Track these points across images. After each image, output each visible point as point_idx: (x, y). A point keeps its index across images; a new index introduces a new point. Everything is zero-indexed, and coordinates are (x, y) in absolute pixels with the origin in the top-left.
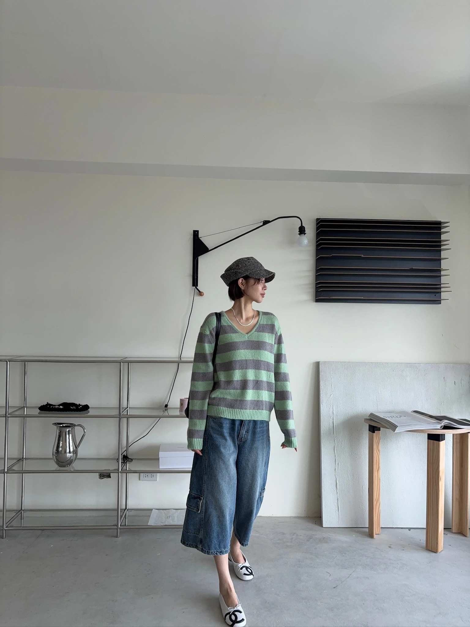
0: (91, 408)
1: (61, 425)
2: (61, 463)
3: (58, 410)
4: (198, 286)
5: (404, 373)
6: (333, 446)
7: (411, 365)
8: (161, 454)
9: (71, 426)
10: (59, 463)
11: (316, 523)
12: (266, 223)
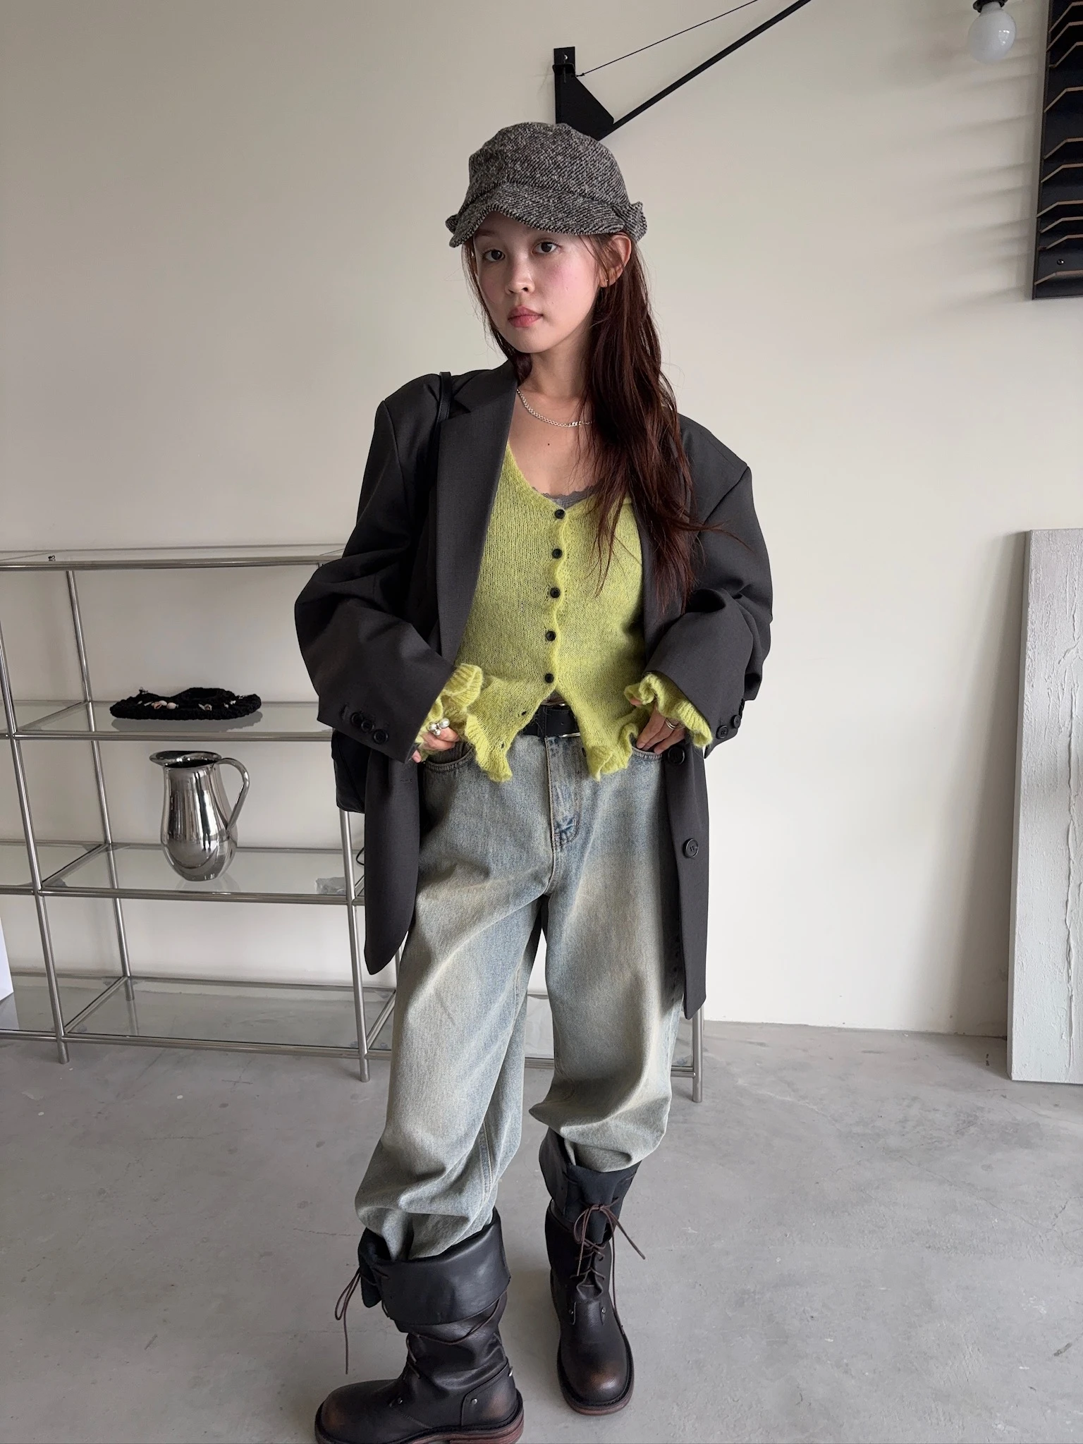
0: (264, 703)
1: (179, 760)
2: (187, 871)
3: (164, 714)
6: (1065, 827)
9: (209, 762)
10: (183, 869)
11: (987, 1059)
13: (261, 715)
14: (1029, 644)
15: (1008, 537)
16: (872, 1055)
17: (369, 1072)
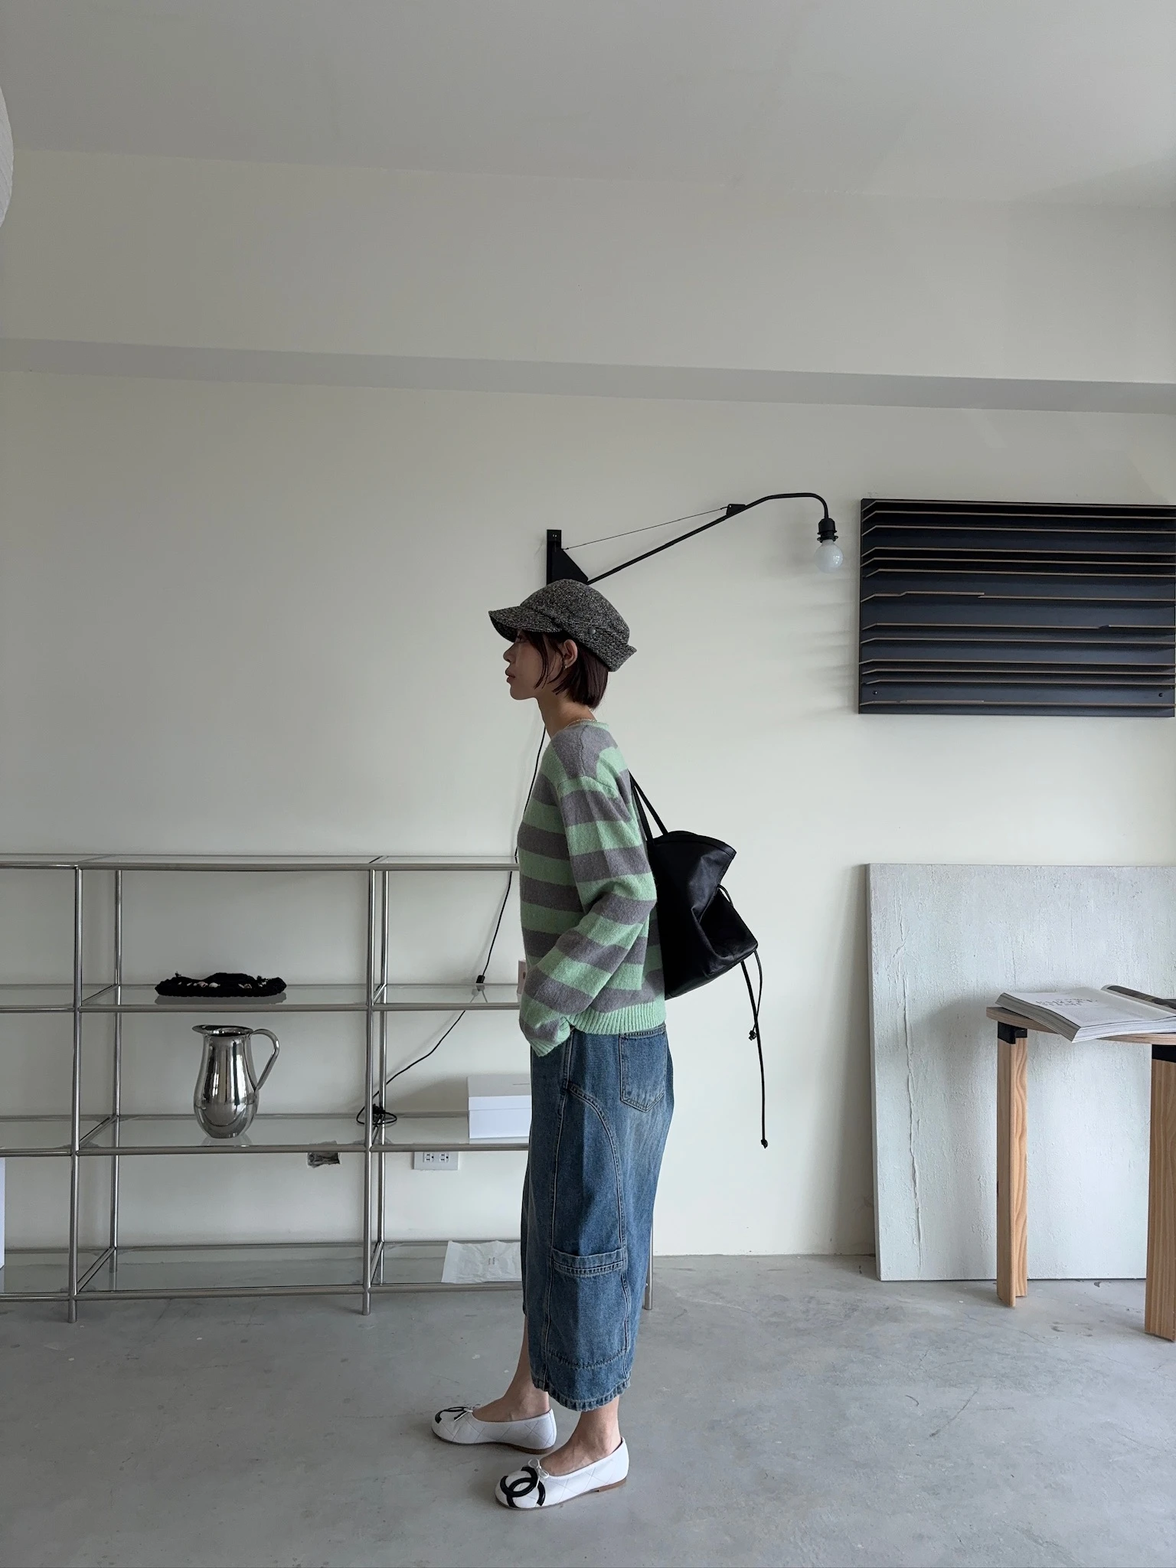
0: (289, 985)
2: (216, 1128)
3: (208, 993)
5: (1081, 891)
6: (906, 1078)
8: (474, 1103)
9: (241, 1034)
10: (212, 1127)
11: (861, 1269)
12: (734, 510)
13: (285, 994)
14: (873, 943)
15: (853, 868)
16: (775, 1272)
17: (370, 1308)
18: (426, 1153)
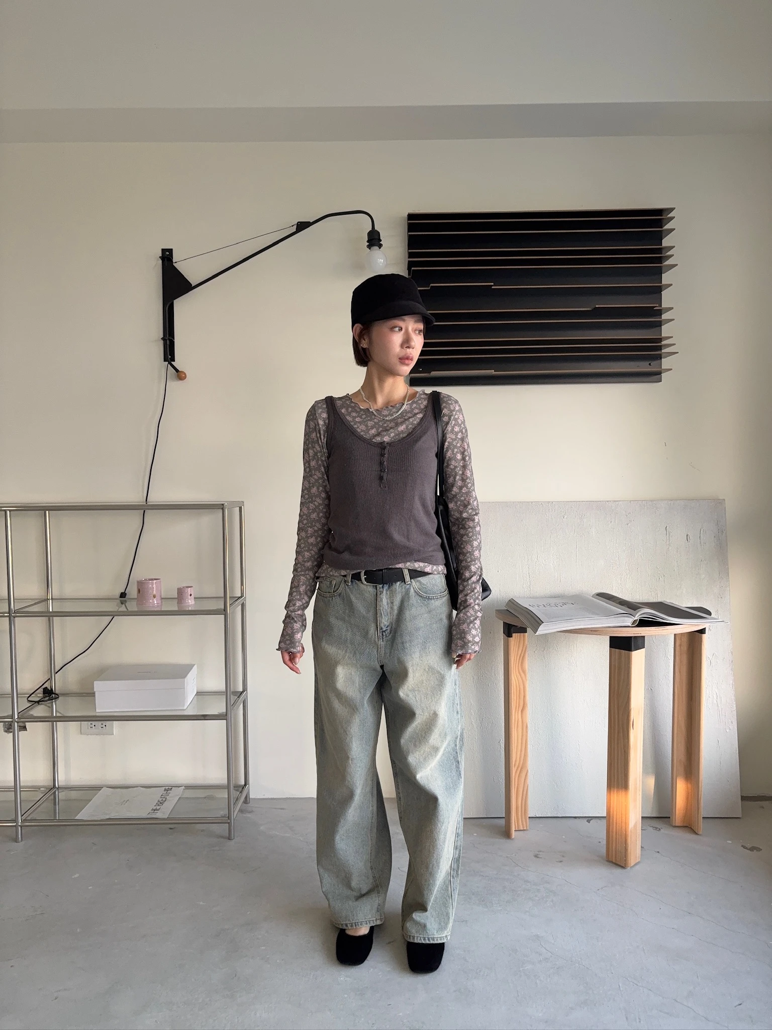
4: (174, 361)
5: (585, 520)
7: (599, 506)
8: (98, 686)
12: (302, 226)
17: (22, 837)
18: (90, 722)
